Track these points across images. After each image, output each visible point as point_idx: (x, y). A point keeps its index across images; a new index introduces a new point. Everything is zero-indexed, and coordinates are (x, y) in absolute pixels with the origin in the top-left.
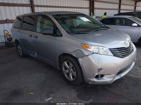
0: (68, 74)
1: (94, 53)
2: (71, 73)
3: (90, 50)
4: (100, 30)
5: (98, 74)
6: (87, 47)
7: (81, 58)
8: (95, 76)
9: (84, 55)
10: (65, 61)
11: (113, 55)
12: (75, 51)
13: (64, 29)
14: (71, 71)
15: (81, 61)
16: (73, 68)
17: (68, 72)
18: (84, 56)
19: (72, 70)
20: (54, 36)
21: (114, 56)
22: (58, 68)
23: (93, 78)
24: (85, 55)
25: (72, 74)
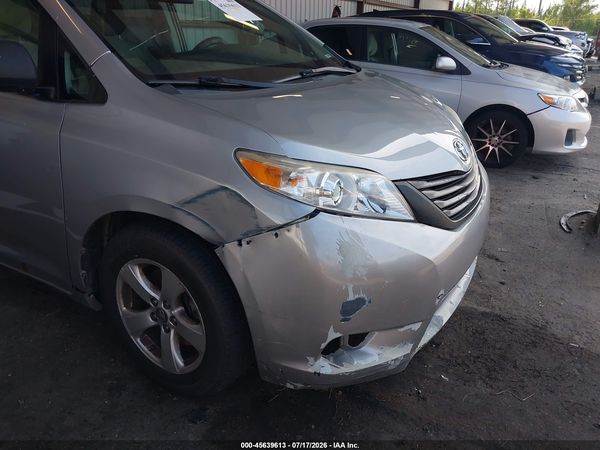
0: (154, 335)
1: (317, 212)
2: (172, 332)
3: (294, 191)
4: (324, 78)
5: (338, 335)
6: (277, 175)
7: (240, 245)
8: (323, 346)
9: (258, 226)
10: (128, 257)
11: (412, 219)
12: (199, 200)
13: (113, 51)
14: (173, 317)
15: (240, 260)
16: (183, 300)
17: (151, 322)
18: (259, 231)
19: (181, 314)
20: (44, 96)
21: (419, 222)
22: (90, 299)
23: (311, 360)
24: (264, 225)
25: (176, 334)
